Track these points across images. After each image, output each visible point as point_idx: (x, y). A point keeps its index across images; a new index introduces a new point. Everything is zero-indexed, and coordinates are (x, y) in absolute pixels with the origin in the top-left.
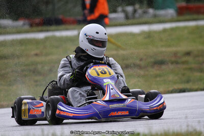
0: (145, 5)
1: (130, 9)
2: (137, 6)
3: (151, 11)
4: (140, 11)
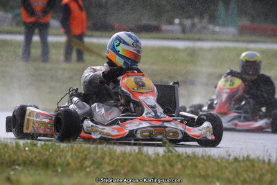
0: (205, 20)
1: (188, 22)
2: (196, 20)
3: (211, 27)
4: (199, 26)
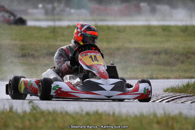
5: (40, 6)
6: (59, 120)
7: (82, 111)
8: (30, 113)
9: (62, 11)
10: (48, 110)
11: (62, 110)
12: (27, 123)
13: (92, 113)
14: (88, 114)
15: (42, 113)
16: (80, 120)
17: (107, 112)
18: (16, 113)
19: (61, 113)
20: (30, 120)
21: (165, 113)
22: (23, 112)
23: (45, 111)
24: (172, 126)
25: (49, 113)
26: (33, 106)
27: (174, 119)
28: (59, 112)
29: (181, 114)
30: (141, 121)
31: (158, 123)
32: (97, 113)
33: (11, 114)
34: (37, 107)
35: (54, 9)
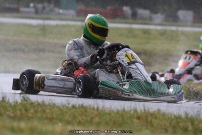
5: (32, 5)
6: (48, 111)
7: (69, 104)
8: (21, 103)
9: (52, 10)
10: (37, 102)
11: (50, 102)
12: (18, 112)
13: (77, 106)
14: (74, 107)
15: (32, 103)
16: (66, 112)
17: (92, 106)
18: (9, 103)
19: (49, 105)
20: (21, 110)
21: (145, 110)
22: (14, 102)
23: (35, 102)
24: (151, 121)
25: (39, 104)
26: (24, 97)
27: (153, 115)
28: (47, 104)
29: (159, 110)
30: (123, 116)
31: (138, 118)
32: (82, 106)
33: (3, 103)
34: (28, 98)
35: (44, 8)
